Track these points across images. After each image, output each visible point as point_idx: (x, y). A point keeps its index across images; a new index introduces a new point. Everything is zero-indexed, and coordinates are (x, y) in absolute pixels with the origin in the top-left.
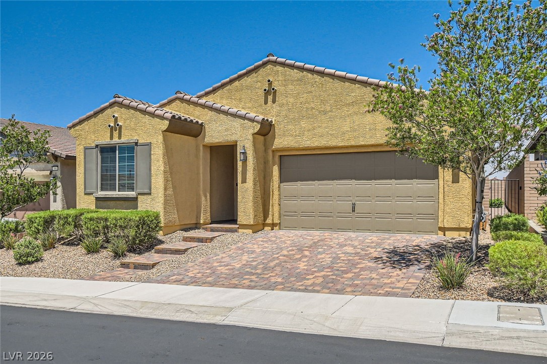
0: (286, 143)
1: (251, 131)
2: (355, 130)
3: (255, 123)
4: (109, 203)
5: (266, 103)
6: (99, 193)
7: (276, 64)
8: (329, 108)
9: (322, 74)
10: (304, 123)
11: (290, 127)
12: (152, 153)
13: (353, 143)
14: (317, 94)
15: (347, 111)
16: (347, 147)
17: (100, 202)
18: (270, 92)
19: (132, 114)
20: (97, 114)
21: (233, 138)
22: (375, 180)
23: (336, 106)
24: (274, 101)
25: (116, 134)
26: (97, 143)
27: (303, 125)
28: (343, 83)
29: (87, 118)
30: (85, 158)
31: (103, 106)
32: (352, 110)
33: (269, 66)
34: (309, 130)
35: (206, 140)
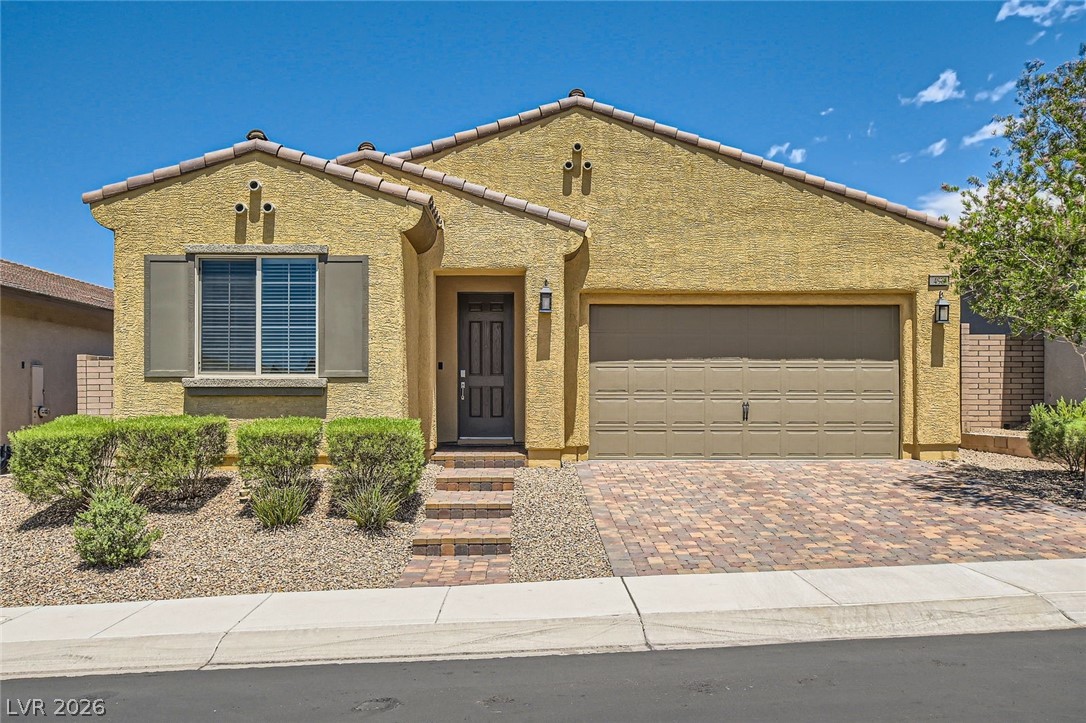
0: (613, 279)
1: (562, 249)
2: (758, 263)
3: (571, 233)
4: (231, 402)
5: (567, 191)
6: (198, 377)
7: (590, 113)
8: (705, 216)
9: (692, 145)
10: (653, 240)
11: (622, 247)
12: (371, 281)
13: (754, 287)
14: (682, 185)
15: (742, 224)
16: (739, 294)
17: (201, 399)
18: (577, 172)
19: (306, 182)
20: (190, 175)
21: (517, 261)
22: (787, 359)
23: (721, 213)
24: (586, 190)
25: (255, 230)
26: (192, 246)
27: (651, 246)
28: (735, 169)
29: (156, 182)
30: (147, 285)
31: (210, 155)
32: (751, 222)
33: (575, 116)
34: (663, 256)
35: (444, 261)
